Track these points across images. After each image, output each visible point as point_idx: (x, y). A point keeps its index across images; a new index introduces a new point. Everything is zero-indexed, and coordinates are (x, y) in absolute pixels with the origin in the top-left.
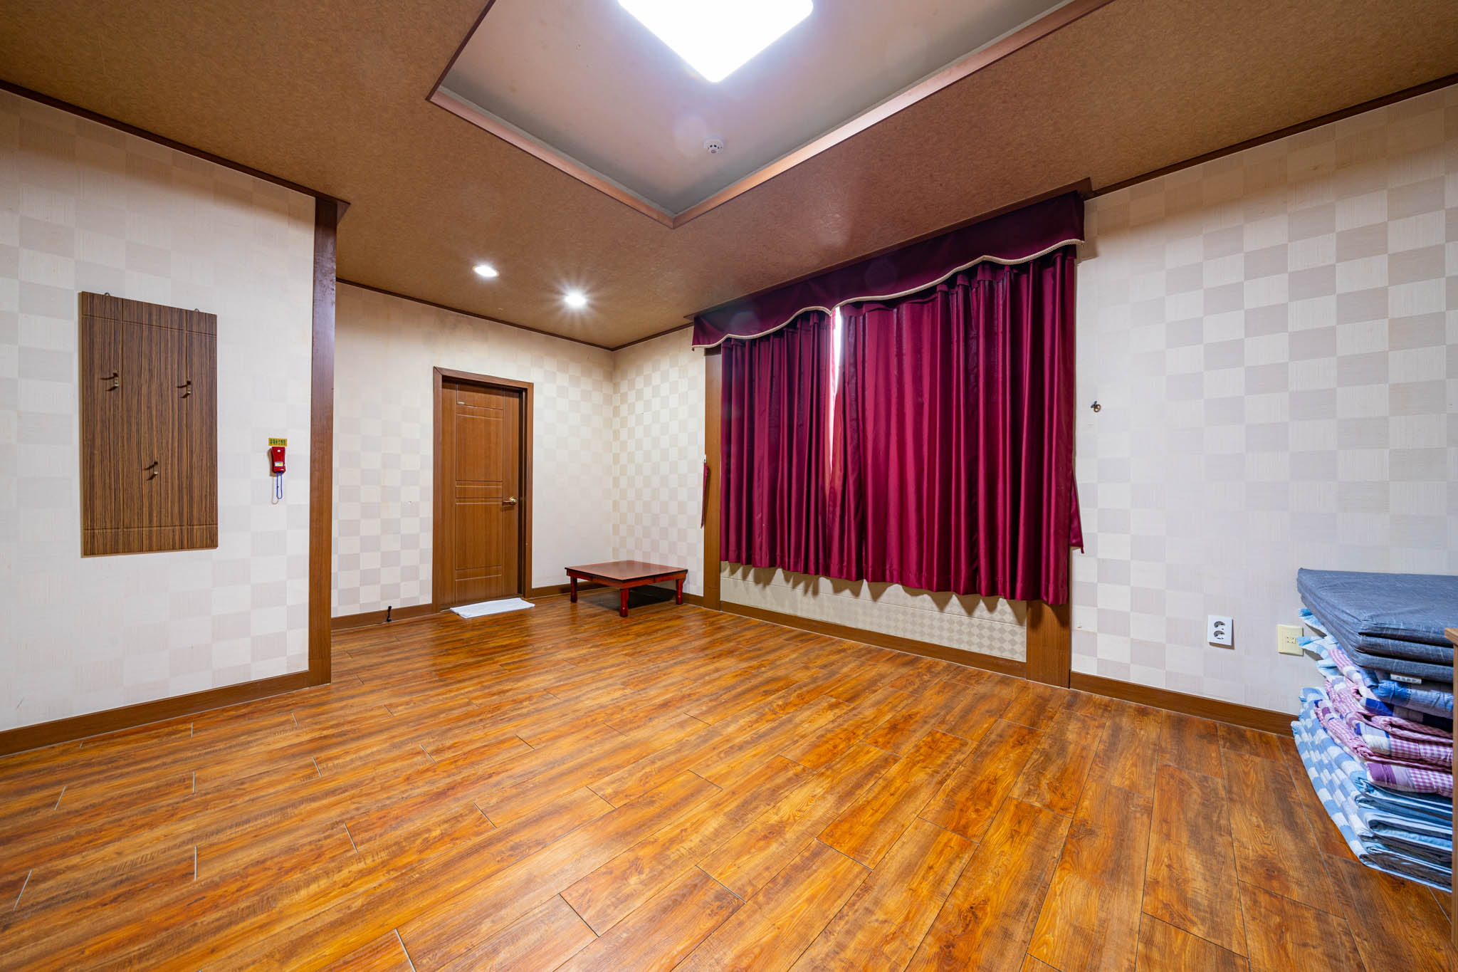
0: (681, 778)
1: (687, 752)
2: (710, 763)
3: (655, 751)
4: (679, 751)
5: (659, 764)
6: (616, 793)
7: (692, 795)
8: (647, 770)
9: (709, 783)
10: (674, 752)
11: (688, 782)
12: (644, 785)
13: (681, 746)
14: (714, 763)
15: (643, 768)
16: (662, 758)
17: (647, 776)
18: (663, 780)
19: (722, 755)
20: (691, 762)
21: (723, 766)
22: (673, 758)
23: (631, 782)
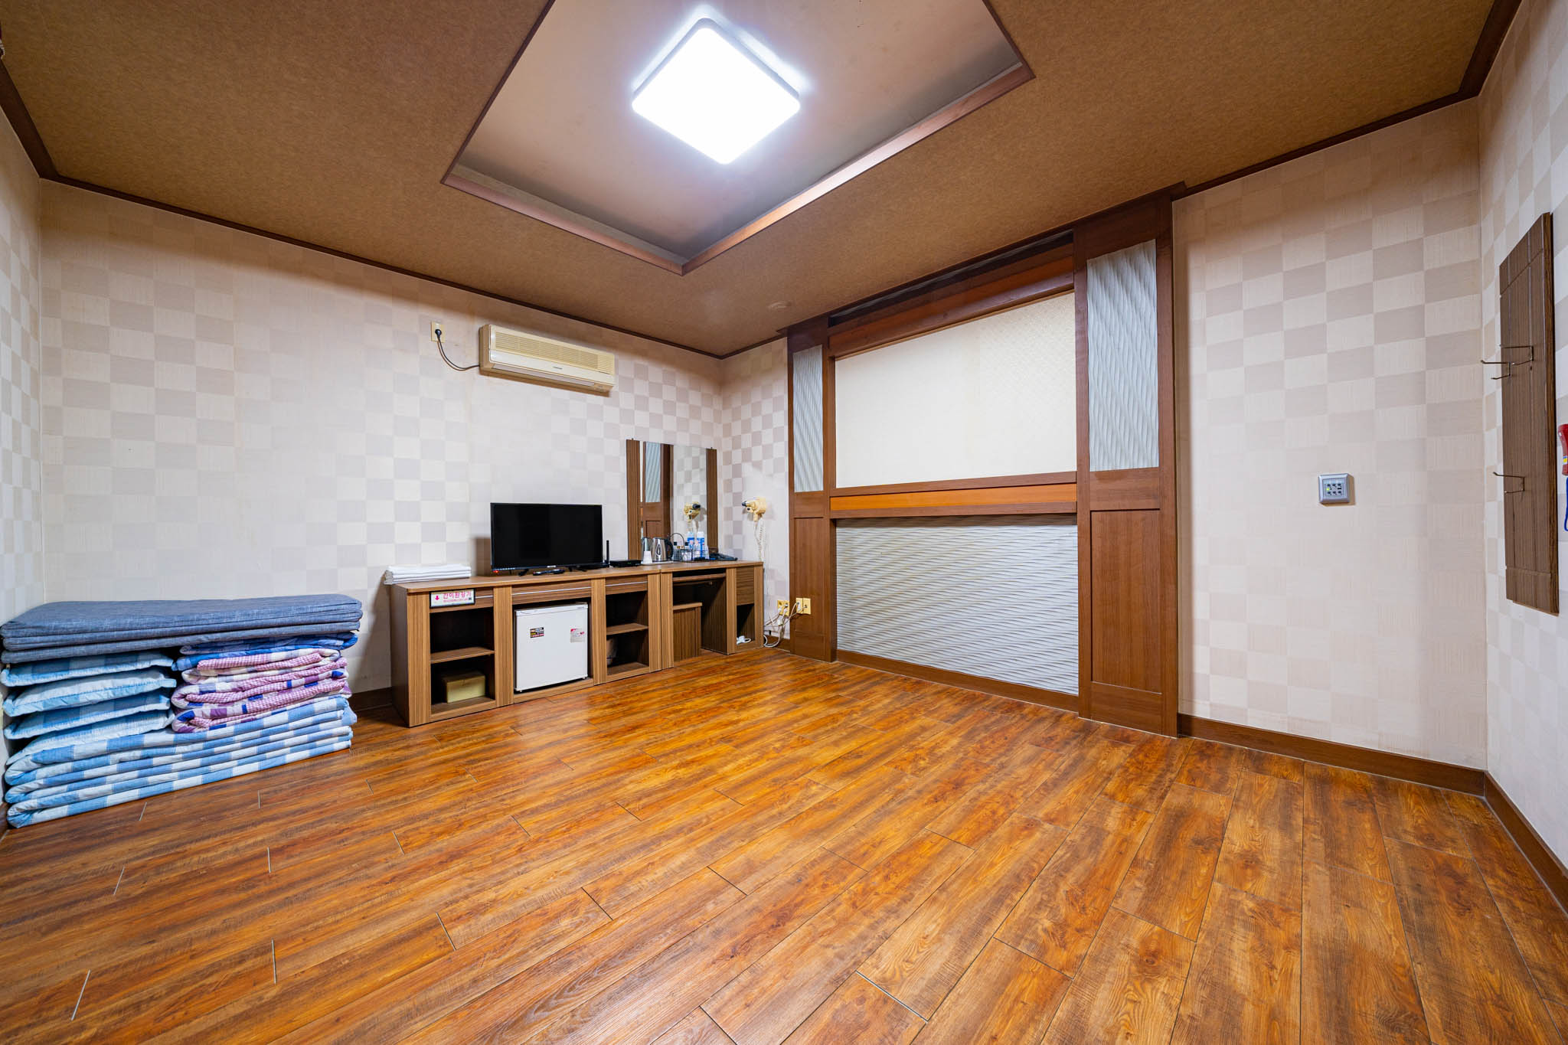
0: (752, 797)
1: (744, 825)
2: (720, 813)
3: (781, 827)
4: (754, 827)
5: (775, 811)
6: (807, 786)
7: (741, 785)
8: (785, 806)
9: (725, 794)
10: (760, 824)
11: (744, 795)
12: (784, 794)
13: (751, 835)
14: (716, 812)
15: (790, 808)
16: (772, 817)
17: (783, 800)
18: (769, 797)
19: (705, 821)
20: (741, 814)
21: (707, 809)
22: (760, 818)
23: (797, 795)
